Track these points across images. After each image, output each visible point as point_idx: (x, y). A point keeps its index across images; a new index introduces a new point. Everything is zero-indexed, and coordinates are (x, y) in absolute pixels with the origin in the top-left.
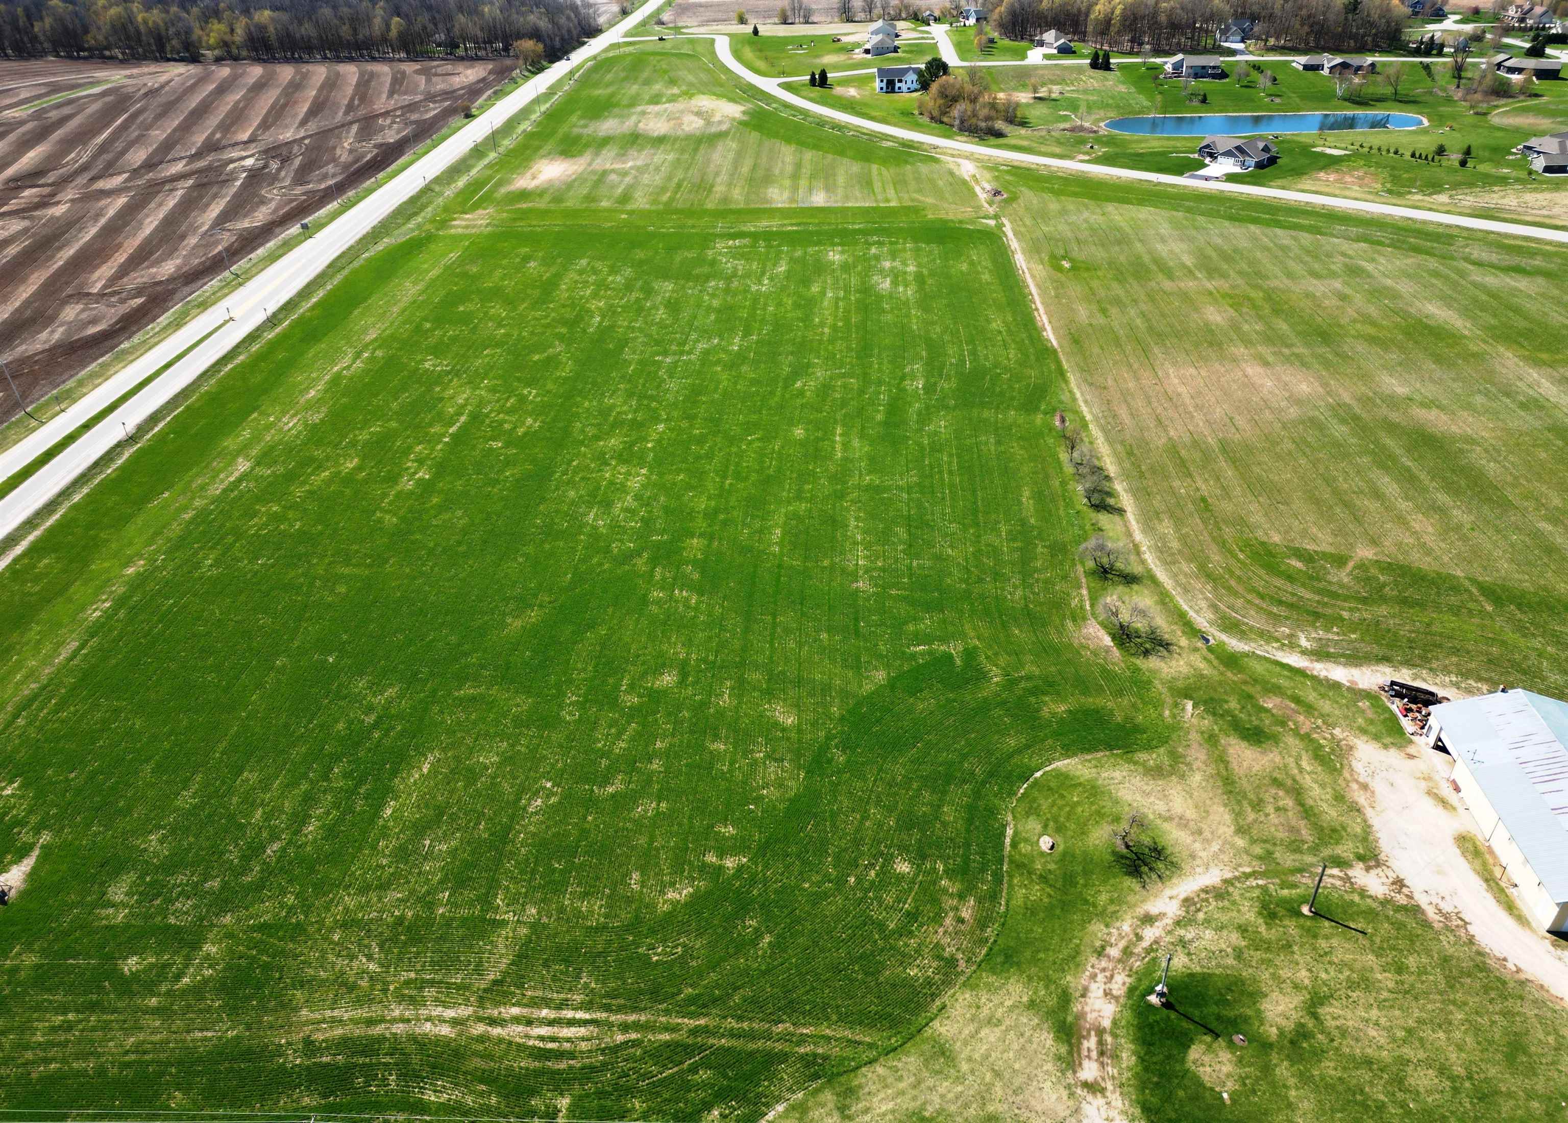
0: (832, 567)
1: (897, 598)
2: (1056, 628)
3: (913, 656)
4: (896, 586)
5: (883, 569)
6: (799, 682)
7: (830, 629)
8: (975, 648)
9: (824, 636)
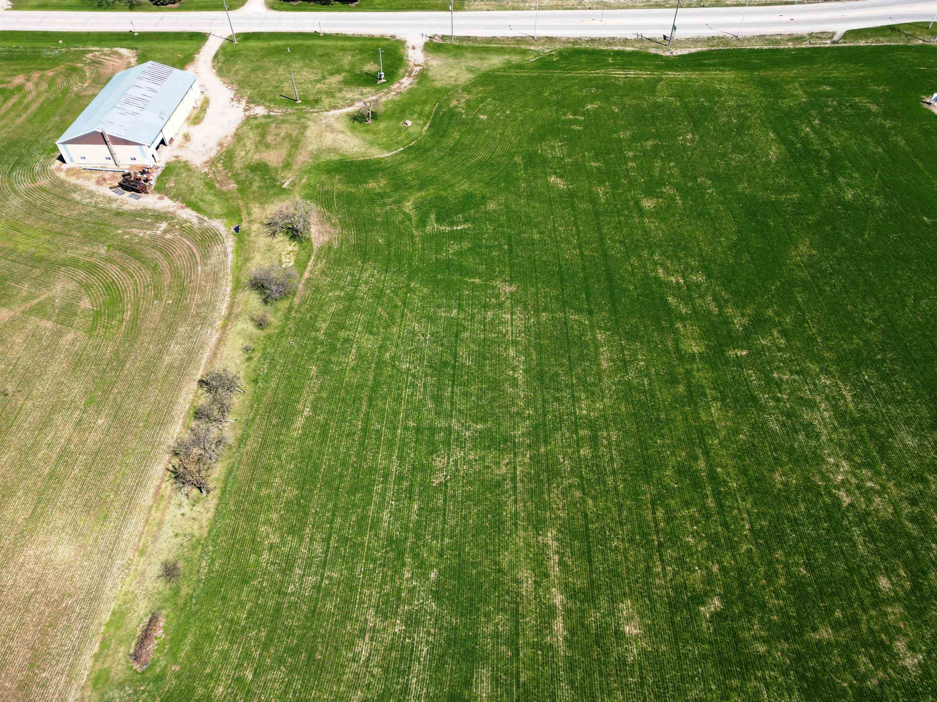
0: (537, 311)
1: (475, 274)
2: (348, 241)
3: (466, 221)
4: (475, 287)
5: (486, 306)
6: (550, 201)
7: (532, 243)
8: (417, 227)
9: (536, 237)
